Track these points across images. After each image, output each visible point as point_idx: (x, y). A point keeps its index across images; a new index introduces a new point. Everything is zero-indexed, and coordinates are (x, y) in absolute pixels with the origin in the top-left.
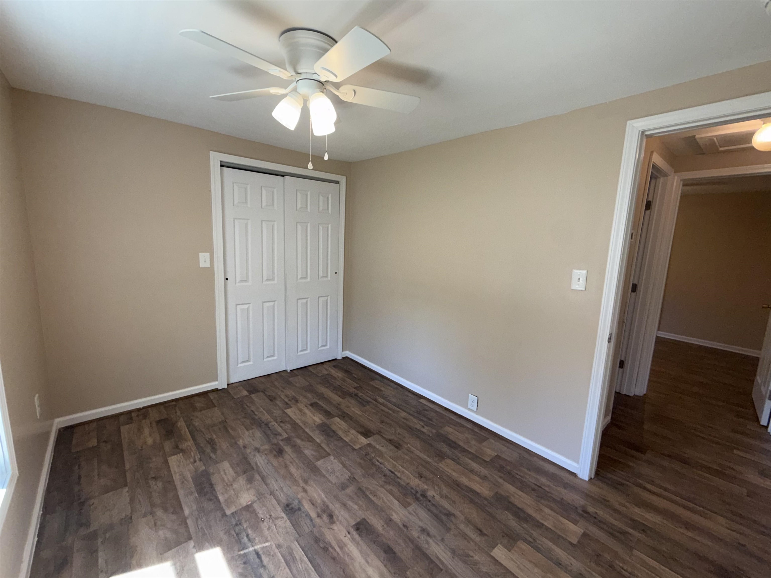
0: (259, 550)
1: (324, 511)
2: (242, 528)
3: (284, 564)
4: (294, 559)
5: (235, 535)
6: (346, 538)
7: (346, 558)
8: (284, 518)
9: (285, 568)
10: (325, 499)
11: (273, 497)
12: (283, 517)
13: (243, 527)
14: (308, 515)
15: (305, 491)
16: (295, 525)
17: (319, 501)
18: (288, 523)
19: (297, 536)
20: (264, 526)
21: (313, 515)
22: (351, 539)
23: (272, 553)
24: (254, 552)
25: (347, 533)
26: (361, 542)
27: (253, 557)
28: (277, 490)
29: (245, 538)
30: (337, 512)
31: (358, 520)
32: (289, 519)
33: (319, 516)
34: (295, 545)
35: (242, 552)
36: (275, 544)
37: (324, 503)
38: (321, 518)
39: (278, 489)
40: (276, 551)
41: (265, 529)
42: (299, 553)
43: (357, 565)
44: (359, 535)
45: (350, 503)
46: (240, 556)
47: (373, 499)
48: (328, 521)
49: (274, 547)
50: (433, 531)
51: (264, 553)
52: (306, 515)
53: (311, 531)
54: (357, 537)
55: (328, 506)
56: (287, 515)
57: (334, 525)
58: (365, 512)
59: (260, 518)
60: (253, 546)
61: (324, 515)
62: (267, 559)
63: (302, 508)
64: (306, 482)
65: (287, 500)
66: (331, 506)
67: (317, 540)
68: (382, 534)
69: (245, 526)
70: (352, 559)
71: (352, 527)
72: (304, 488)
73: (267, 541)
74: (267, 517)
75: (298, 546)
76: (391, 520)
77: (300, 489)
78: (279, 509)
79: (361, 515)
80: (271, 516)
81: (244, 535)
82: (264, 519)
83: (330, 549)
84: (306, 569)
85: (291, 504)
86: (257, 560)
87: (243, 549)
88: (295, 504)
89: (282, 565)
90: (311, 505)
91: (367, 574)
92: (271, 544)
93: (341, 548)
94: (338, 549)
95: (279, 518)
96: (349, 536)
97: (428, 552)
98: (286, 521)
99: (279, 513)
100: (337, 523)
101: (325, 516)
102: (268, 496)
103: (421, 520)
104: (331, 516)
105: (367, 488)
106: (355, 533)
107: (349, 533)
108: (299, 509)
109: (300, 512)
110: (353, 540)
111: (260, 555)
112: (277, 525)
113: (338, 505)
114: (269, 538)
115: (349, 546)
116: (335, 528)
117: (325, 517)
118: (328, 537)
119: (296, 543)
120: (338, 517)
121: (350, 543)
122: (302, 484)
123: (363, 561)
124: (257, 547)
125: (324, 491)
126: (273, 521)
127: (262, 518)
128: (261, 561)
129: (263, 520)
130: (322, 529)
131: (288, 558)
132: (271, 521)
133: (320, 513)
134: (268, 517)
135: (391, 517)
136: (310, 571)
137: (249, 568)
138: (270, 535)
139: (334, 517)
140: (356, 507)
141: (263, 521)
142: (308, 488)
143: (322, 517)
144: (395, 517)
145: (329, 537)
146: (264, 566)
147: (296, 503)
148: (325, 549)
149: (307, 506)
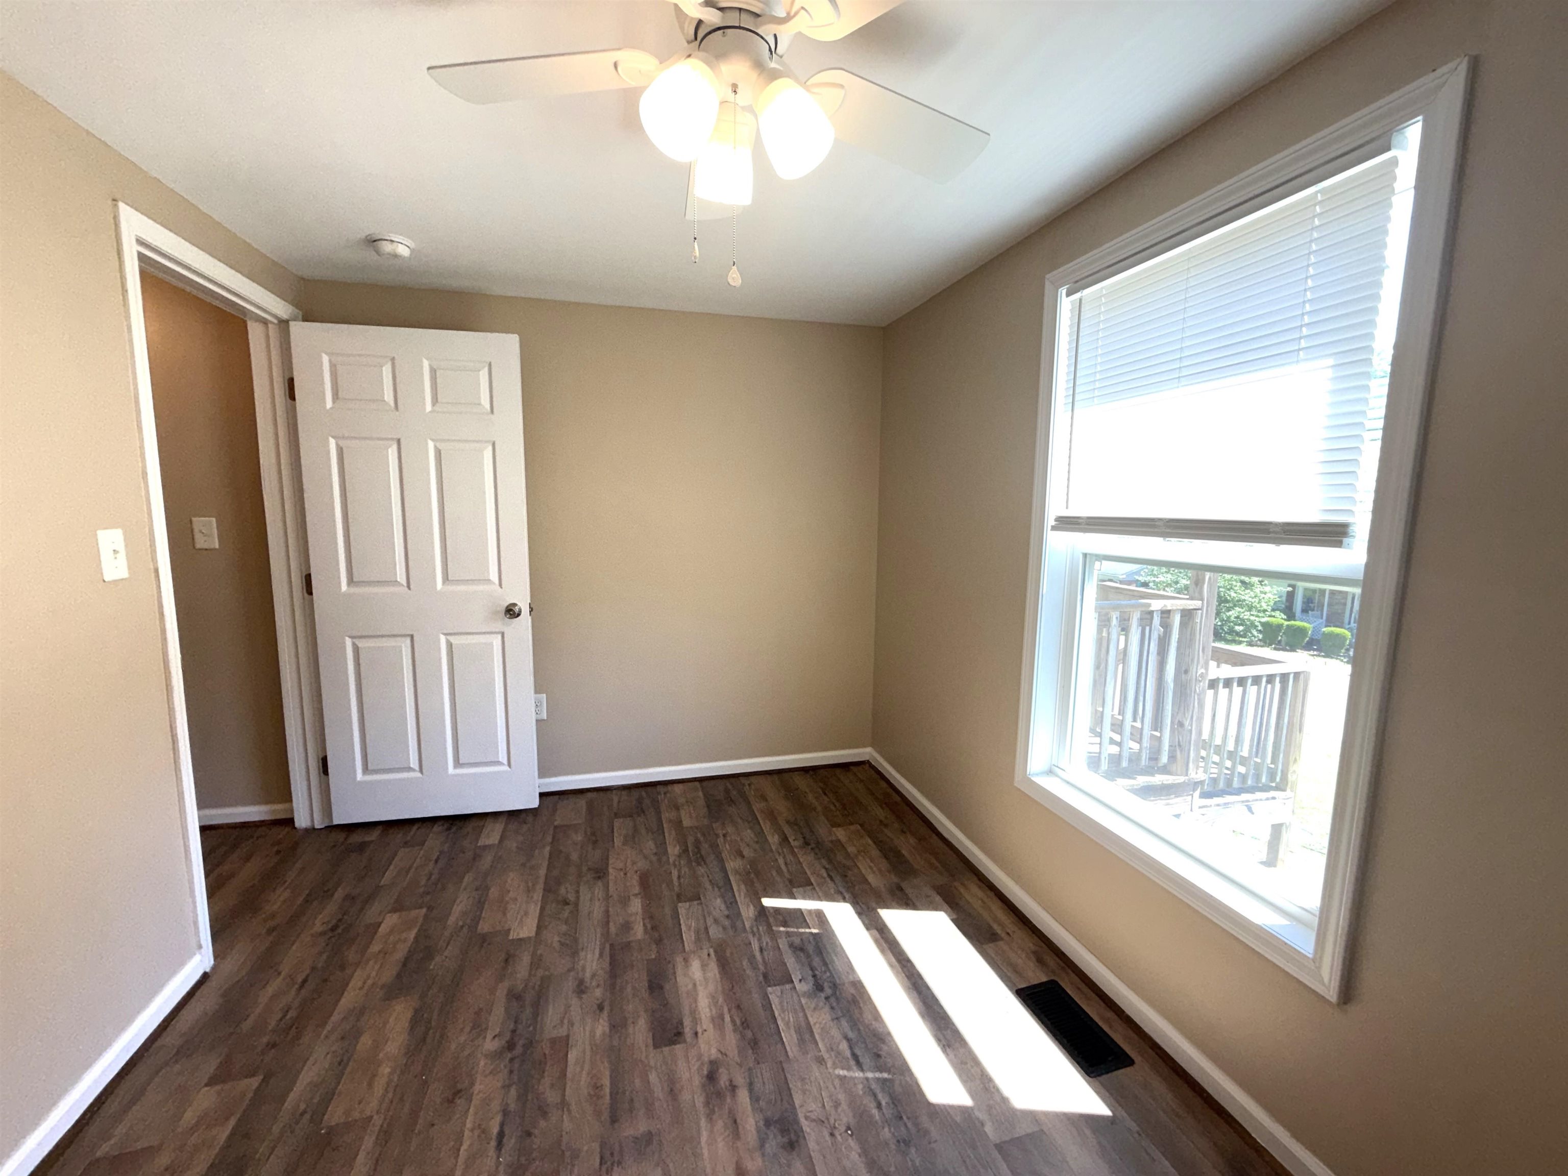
0: (855, 1068)
1: (719, 1095)
2: (892, 1129)
3: (814, 1030)
4: (798, 1031)
5: (905, 1118)
6: (705, 1027)
7: (721, 1000)
8: (803, 1115)
9: (815, 1024)
10: (703, 1122)
12: (806, 1118)
13: (890, 1131)
14: (755, 1098)
16: (784, 1090)
17: (720, 1124)
18: (797, 1098)
19: (785, 1066)
20: (845, 1117)
21: (743, 1096)
22: (699, 1023)
23: (833, 1054)
24: (864, 1068)
25: (699, 1035)
26: (686, 1011)
27: (866, 1060)
29: (883, 1103)
30: (697, 1081)
31: (666, 1050)
32: (795, 1108)
33: (733, 1088)
34: (792, 1052)
35: (885, 1075)
36: (827, 1068)
37: (710, 1117)
38: (730, 1081)
40: (826, 1056)
41: (844, 1106)
42: (789, 1038)
43: (711, 987)
44: (681, 1023)
45: (659, 1091)
46: (888, 1071)
47: (606, 1082)
48: (720, 1070)
49: (829, 1064)
50: (570, 984)
51: (847, 1059)
52: (758, 1100)
53: (758, 1063)
54: (687, 1022)
55: (707, 1103)
56: (797, 1122)
57: (713, 1057)
58: (643, 1059)
59: (854, 1137)
60: (867, 1079)
61: (723, 1086)
62: (841, 1047)
63: (761, 1123)
65: (789, 1166)
66: (700, 1100)
67: (754, 1044)
68: (646, 1011)
69: (886, 1130)
70: (713, 997)
71: (685, 1041)
73: (842, 1079)
74: (841, 1135)
75: (788, 1048)
76: (613, 1027)
78: (812, 1145)
79: (654, 1058)
80: (832, 1135)
81: (888, 1112)
82: (846, 1131)
83: (738, 1022)
84: (784, 1012)
85: (783, 1147)
86: (858, 1052)
87: (885, 1080)
88: (773, 1143)
89: (819, 1031)
90: (738, 1121)
91: (704, 974)
92: (835, 1069)
93: (721, 1017)
94: (727, 1018)
95: (814, 1120)
96: (700, 1031)
97: (606, 965)
98: (801, 1106)
99: (813, 1134)
100: (706, 1059)
101: (722, 1083)
103: (568, 1007)
104: (711, 1077)
105: (598, 1113)
106: (688, 1031)
107: (696, 1034)
108: (768, 1123)
109: (769, 1113)
110: (696, 1021)
111: (854, 1059)
112: (820, 1105)
113: (686, 1096)
114: (837, 1082)
115: (709, 1015)
116: (714, 1051)
117: (723, 1081)
118: (734, 1041)
119: (790, 1053)
120: (700, 1069)
121: (703, 1017)
123: (700, 988)
124: (858, 1074)
125: (697, 1155)
126: (828, 1119)
127: (851, 1135)
128: (851, 1048)
129: (849, 1132)
130: (737, 1059)
131: (807, 1037)
132: (832, 1121)
133: (728, 1094)
134: (837, 1133)
135: (607, 1030)
136: (779, 1007)
137: (870, 1046)
138: (835, 1088)
139: (705, 1072)
140: (653, 1077)
141: (849, 1128)
143: (727, 1083)
144: (602, 1027)
145: (732, 1039)
146: (848, 1040)
147: (772, 1145)
148: (745, 1024)
149: (750, 1124)
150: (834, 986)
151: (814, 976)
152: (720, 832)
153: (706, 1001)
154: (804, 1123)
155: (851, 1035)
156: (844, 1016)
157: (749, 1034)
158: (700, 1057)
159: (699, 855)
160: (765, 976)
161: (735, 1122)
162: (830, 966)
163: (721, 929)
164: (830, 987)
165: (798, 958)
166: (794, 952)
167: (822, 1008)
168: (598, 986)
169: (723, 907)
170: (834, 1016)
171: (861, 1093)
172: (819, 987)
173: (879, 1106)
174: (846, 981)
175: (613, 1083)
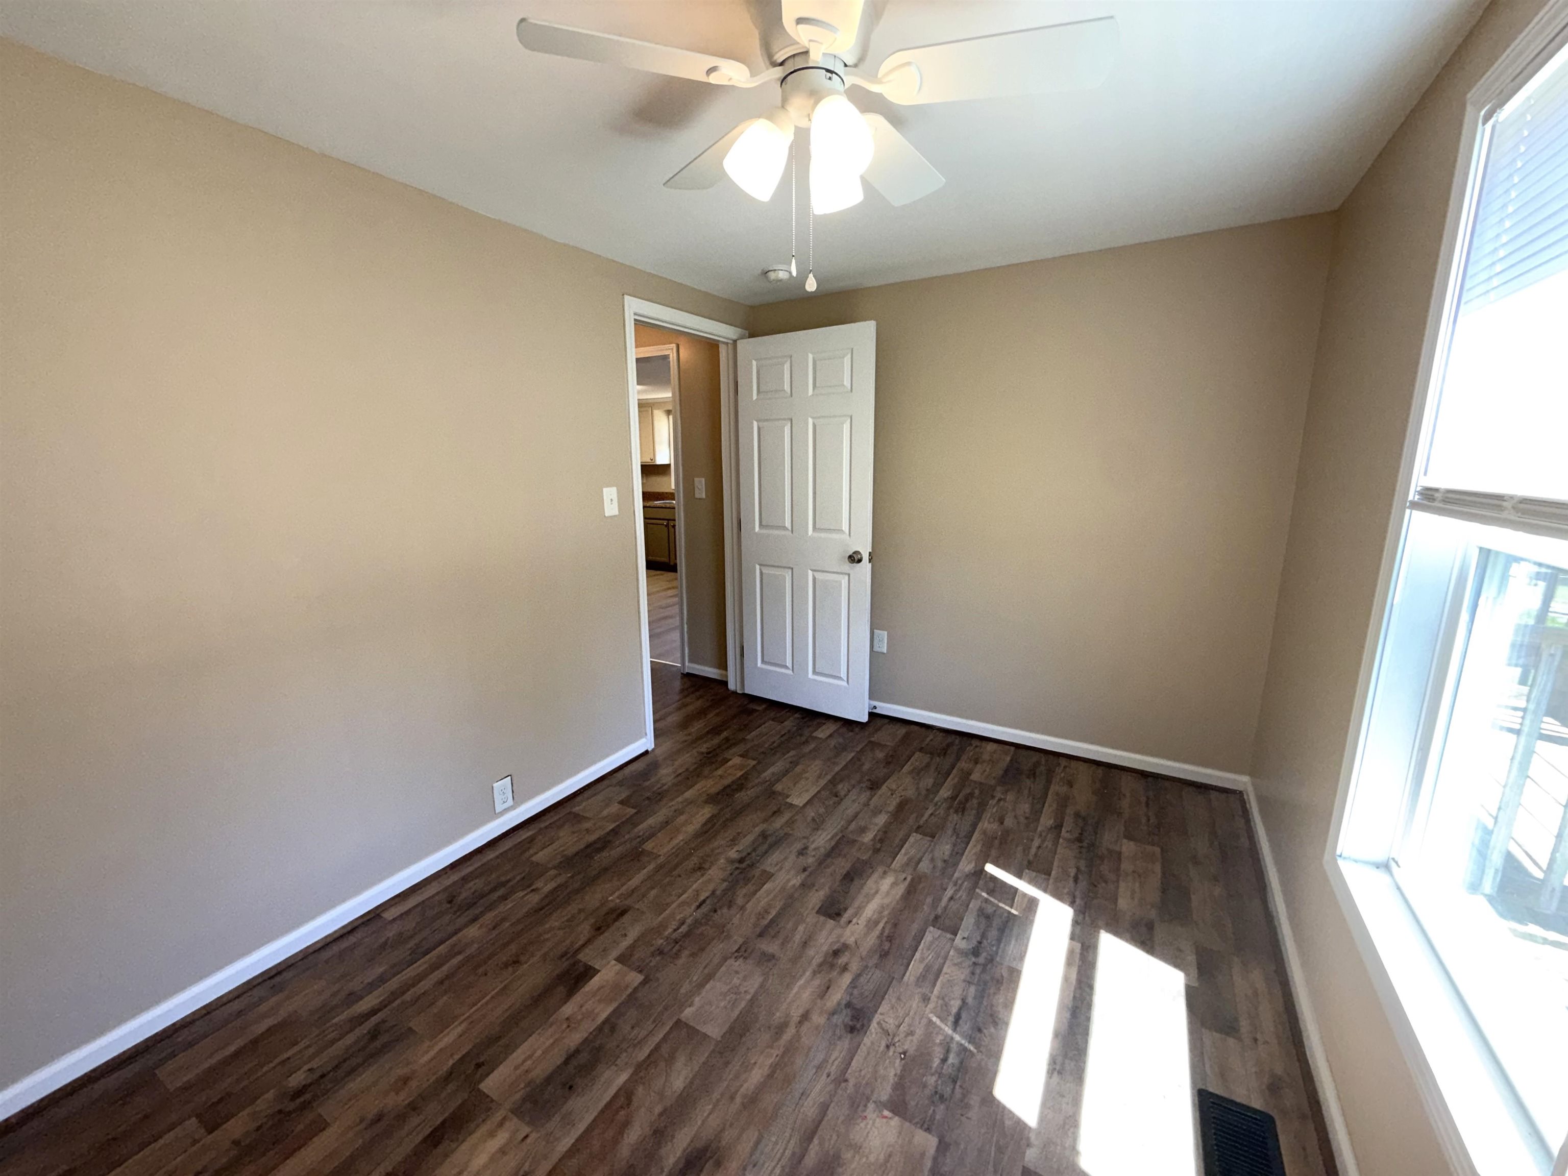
0: (949, 1023)
1: (832, 966)
2: (939, 1082)
3: (941, 978)
4: (928, 968)
5: (958, 1084)
6: (859, 922)
7: (886, 913)
8: (878, 1020)
9: (946, 974)
10: (808, 974)
11: (849, 1071)
12: (879, 1023)
13: (937, 1081)
14: (853, 984)
15: (805, 1017)
16: (879, 995)
17: (816, 982)
18: (884, 1007)
19: (894, 982)
20: (910, 1045)
21: (847, 979)
22: (858, 916)
23: (940, 1002)
24: (958, 1029)
25: (852, 924)
26: (856, 904)
27: (965, 1026)
28: (828, 1076)
29: (950, 1061)
30: (826, 948)
31: (822, 918)
32: (876, 1011)
33: (845, 969)
34: (909, 979)
35: (971, 1048)
36: (926, 1006)
37: (814, 973)
38: (847, 964)
39: (825, 1076)
40: (933, 998)
41: (916, 1038)
42: (915, 968)
43: (887, 901)
44: (846, 909)
45: (798, 938)
46: (978, 1047)
47: (773, 913)
48: (846, 953)
49: (931, 1006)
50: (798, 846)
51: (949, 1014)
52: (855, 987)
53: (876, 967)
54: (850, 912)
55: (820, 965)
56: (870, 1020)
57: (847, 942)
58: (805, 915)
59: (903, 1062)
60: (952, 1038)
61: (839, 962)
62: (952, 1002)
63: (844, 1002)
64: (781, 1028)
65: (840, 1038)
66: (818, 960)
67: (884, 955)
68: (830, 888)
69: (934, 1078)
70: (883, 907)
71: (839, 922)
72: (799, 1022)
73: (930, 1021)
74: (894, 1052)
75: (908, 974)
76: (803, 885)
77: (805, 1028)
78: (867, 1041)
79: (812, 918)
80: (888, 1047)
81: (947, 1070)
82: (901, 1054)
83: (885, 934)
84: (929, 949)
85: (845, 1026)
86: (964, 1015)
87: (965, 1049)
88: (843, 1018)
89: (944, 981)
90: (830, 990)
91: (891, 889)
92: (931, 1012)
93: (877, 923)
94: (881, 925)
95: (883, 1030)
96: (854, 921)
97: (828, 847)
98: (881, 1014)
99: (874, 1036)
100: (842, 940)
101: (840, 961)
102: (852, 1082)
103: (786, 858)
104: (836, 953)
105: (755, 925)
106: (846, 916)
107: (850, 922)
108: (849, 1005)
109: (855, 1001)
110: (856, 914)
111: (955, 1017)
112: (897, 1023)
113: (811, 952)
114: (924, 1021)
115: (869, 916)
116: (852, 939)
117: (842, 960)
118: (871, 943)
119: (906, 978)
120: (833, 943)
121: (864, 915)
122: (790, 1032)
123: (879, 896)
124: (948, 1031)
125: (789, 987)
126: (894, 1036)
127: (902, 1059)
128: (960, 1009)
129: (903, 1056)
130: (864, 954)
131: (931, 977)
132: (896, 1039)
133: (838, 970)
134: (892, 1049)
135: (798, 884)
136: (927, 943)
137: (980, 1019)
138: (920, 1023)
139: (835, 948)
140: (801, 928)
141: (905, 1053)
142: (796, 1014)
143: (843, 964)
144: (796, 881)
145: (871, 940)
146: (964, 1001)
147: (838, 1019)
148: (890, 939)
149: (837, 996)
150: (991, 960)
151: (980, 943)
152: (998, 795)
153: (876, 906)
154: (874, 1024)
155: (970, 1000)
156: (978, 984)
157: (887, 946)
158: (840, 936)
159: (962, 806)
160: (937, 918)
161: (828, 988)
162: (1002, 945)
163: (931, 866)
164: (986, 958)
165: (977, 924)
166: (978, 916)
167: (964, 968)
168: (814, 856)
169: (947, 853)
170: (968, 979)
171: (938, 1041)
172: (976, 952)
173: (944, 1060)
174: (1006, 964)
175: (779, 915)
